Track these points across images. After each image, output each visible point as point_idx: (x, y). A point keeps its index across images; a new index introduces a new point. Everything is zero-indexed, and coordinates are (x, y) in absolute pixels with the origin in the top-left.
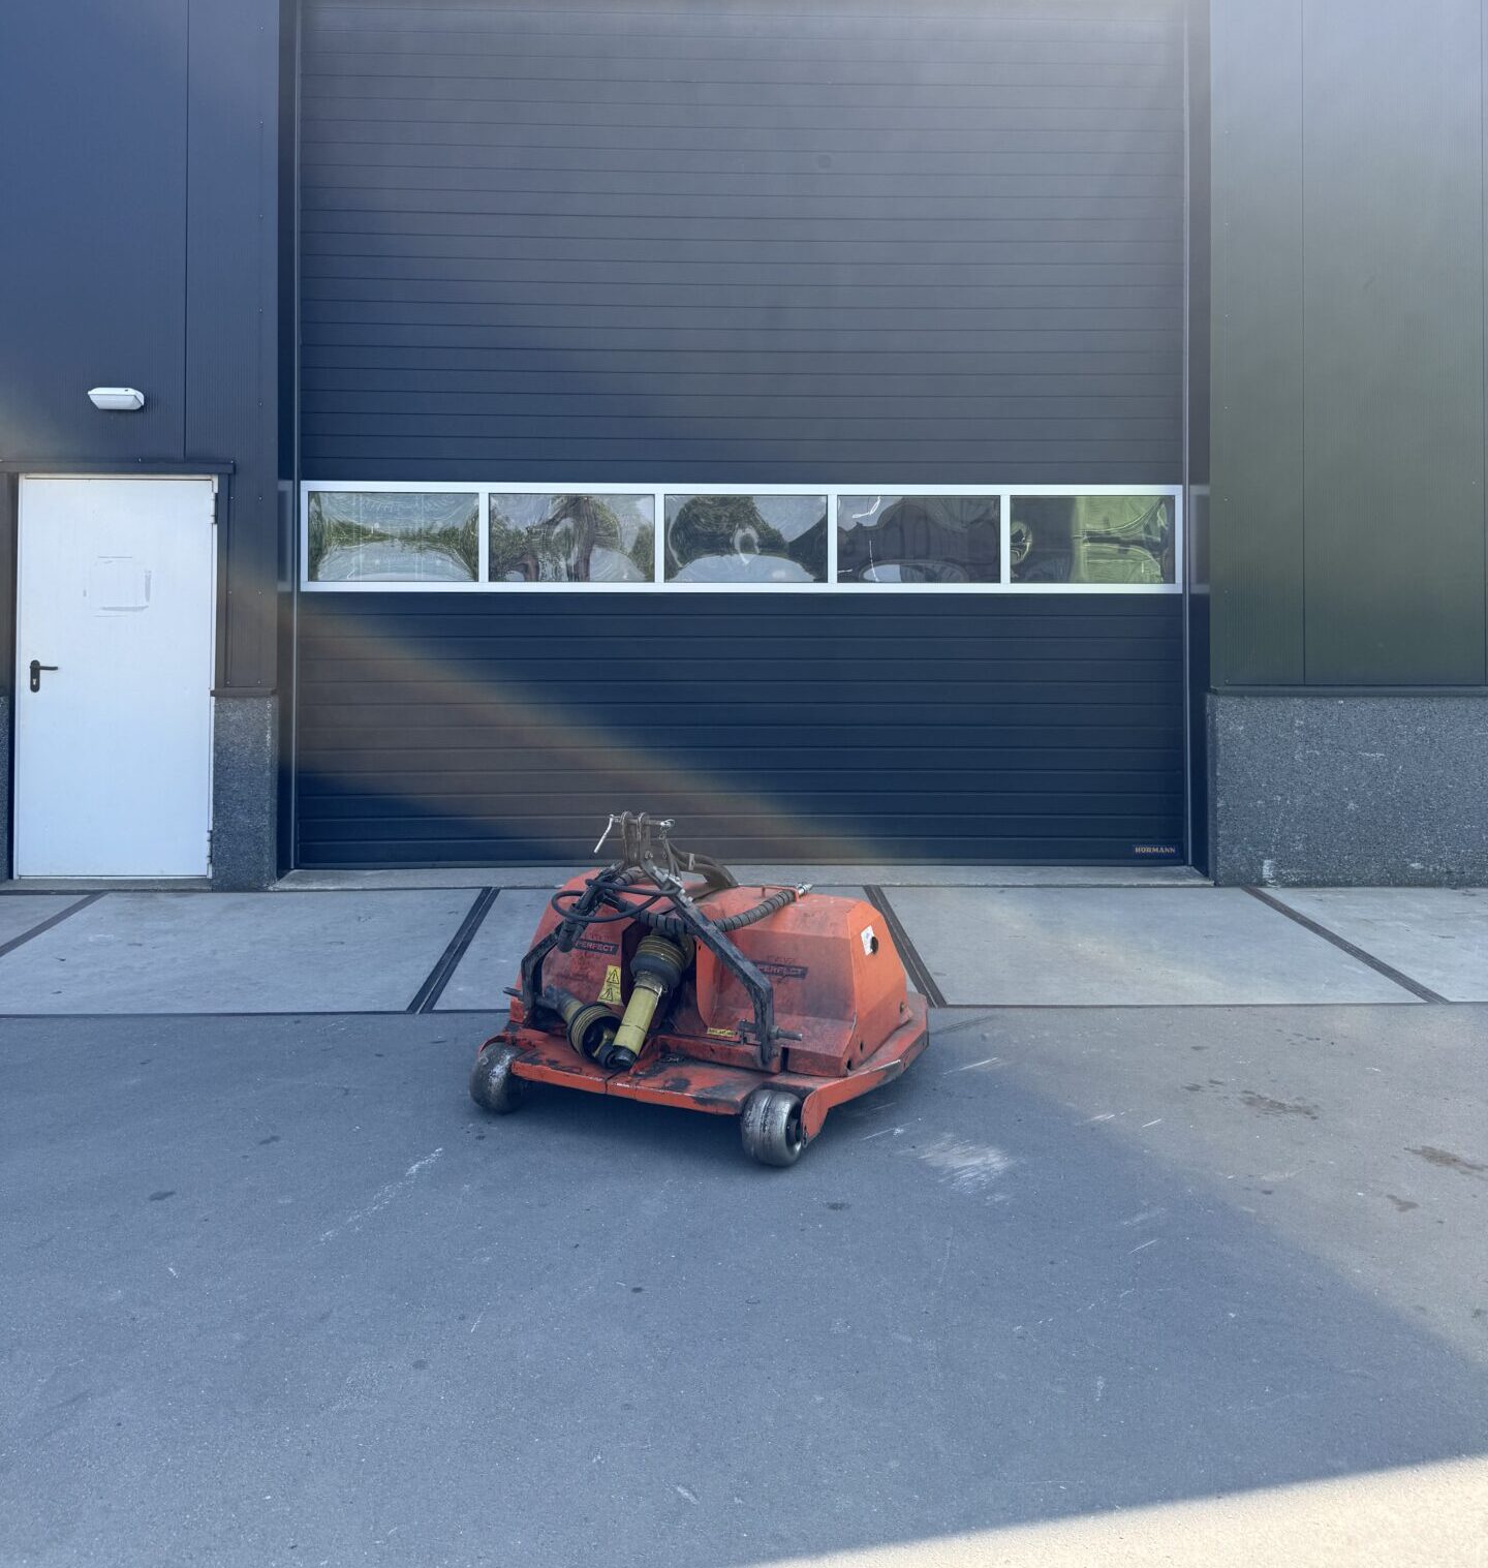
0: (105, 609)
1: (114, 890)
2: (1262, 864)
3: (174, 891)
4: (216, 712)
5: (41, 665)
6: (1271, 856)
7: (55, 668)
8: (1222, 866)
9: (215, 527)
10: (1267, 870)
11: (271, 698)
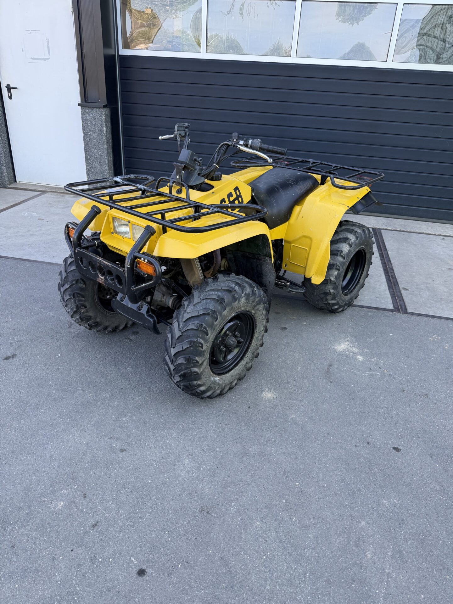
0: (32, 58)
1: (51, 191)
4: (82, 114)
5: (11, 86)
7: (16, 88)
9: (73, 14)
11: (105, 109)
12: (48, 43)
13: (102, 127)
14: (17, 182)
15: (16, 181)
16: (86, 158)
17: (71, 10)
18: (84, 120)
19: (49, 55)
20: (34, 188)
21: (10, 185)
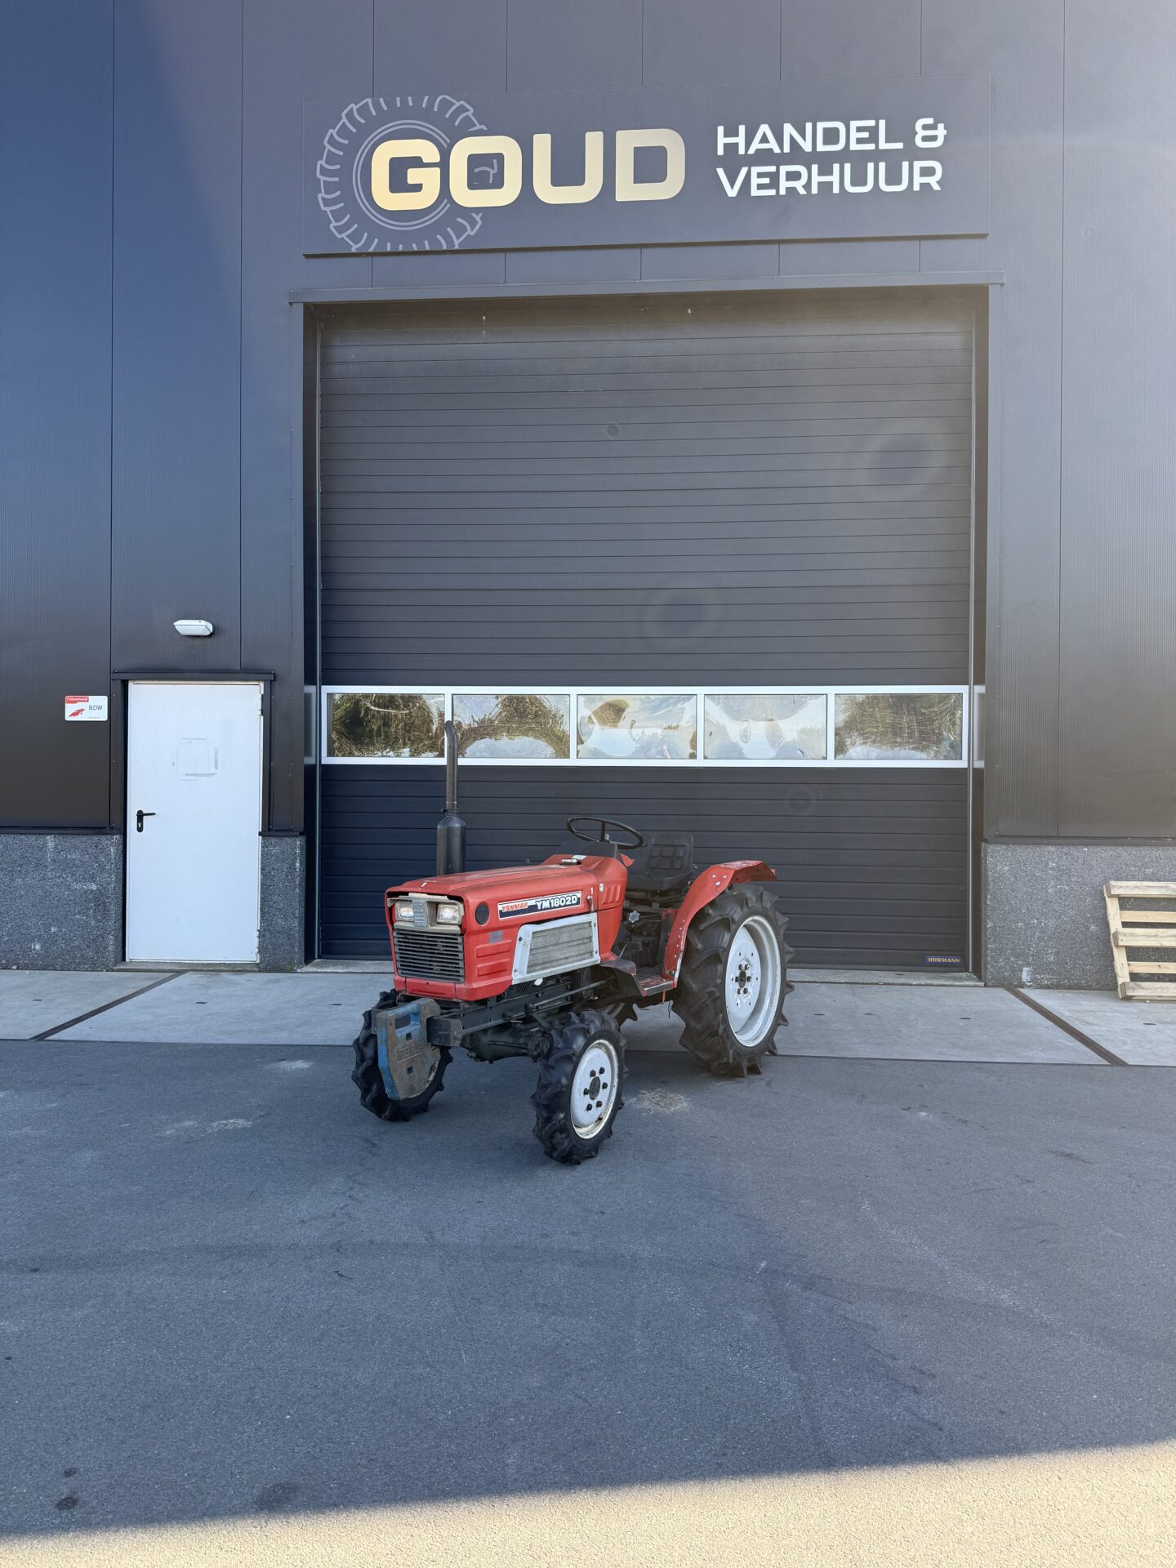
0: (186, 774)
1: (191, 970)
2: (1021, 971)
3: (233, 971)
4: (262, 847)
5: (144, 812)
6: (1028, 965)
7: (154, 814)
8: (990, 971)
9: (262, 717)
10: (1025, 976)
11: (300, 838)
12: (216, 753)
13: (294, 863)
14: (127, 960)
15: (124, 959)
16: (261, 910)
17: (260, 713)
18: (265, 856)
19: (216, 768)
20: (161, 968)
21: (115, 966)
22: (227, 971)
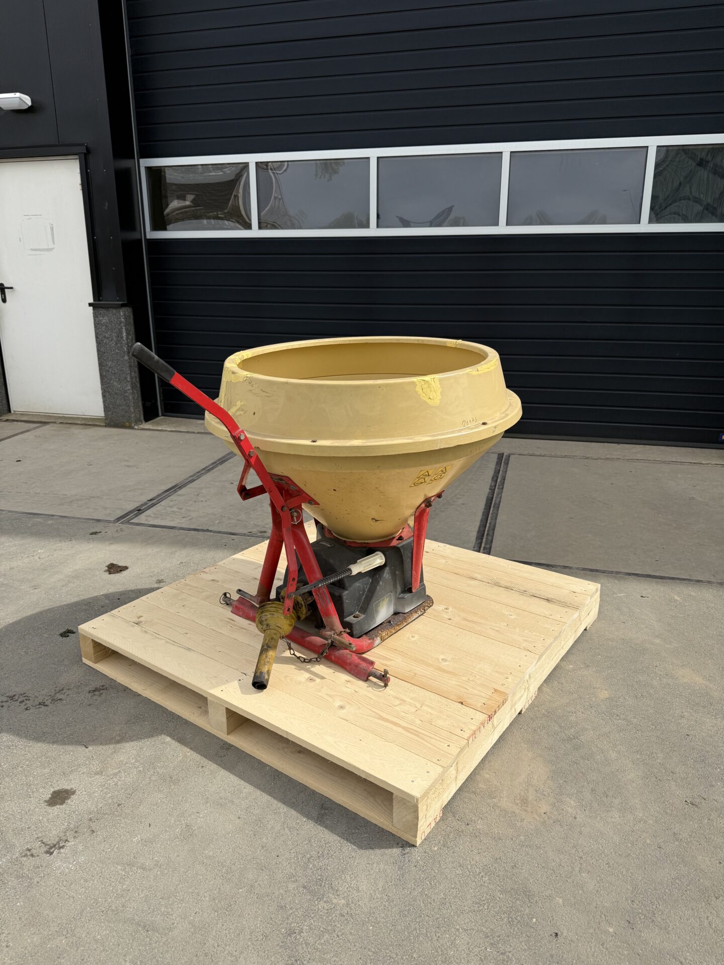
0: (32, 250)
1: (55, 422)
3: (85, 425)
4: (94, 317)
5: (6, 285)
11: (124, 309)
12: (52, 229)
13: (120, 332)
15: (10, 411)
16: (101, 375)
17: (80, 187)
18: (97, 325)
19: (54, 243)
20: (32, 419)
21: (2, 416)
22: (82, 424)
